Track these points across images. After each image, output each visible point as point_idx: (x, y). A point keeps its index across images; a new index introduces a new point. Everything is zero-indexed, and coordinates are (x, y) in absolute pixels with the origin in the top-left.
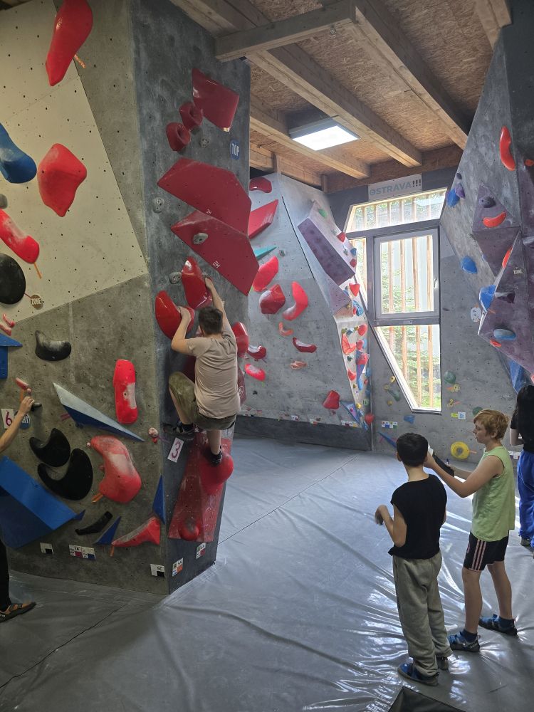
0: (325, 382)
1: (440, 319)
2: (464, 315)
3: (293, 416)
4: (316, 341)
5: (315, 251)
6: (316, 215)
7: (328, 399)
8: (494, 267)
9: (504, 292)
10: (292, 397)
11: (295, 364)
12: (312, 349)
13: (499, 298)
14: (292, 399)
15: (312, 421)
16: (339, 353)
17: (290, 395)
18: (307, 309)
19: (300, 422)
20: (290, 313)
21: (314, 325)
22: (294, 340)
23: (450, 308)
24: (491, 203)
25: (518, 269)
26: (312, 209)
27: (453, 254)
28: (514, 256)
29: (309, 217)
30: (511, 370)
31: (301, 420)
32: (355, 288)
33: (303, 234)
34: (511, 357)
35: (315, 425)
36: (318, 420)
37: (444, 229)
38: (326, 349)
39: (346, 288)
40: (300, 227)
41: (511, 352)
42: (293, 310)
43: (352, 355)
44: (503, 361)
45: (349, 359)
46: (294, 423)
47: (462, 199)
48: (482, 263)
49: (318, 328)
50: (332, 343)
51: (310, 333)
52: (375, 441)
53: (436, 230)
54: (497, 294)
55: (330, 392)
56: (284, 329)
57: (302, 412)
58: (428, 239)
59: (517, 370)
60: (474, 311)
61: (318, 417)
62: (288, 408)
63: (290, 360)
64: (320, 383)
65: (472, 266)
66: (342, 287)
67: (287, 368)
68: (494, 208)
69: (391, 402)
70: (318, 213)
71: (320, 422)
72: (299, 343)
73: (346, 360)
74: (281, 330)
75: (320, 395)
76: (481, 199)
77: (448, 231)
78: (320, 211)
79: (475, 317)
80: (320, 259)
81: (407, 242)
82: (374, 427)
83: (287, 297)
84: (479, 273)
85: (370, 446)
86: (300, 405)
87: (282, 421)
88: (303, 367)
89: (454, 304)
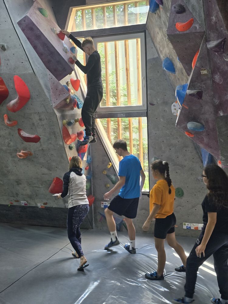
0: (49, 169)
1: (147, 112)
2: (166, 109)
3: (22, 202)
4: (40, 132)
5: (35, 47)
6: (36, 13)
7: (53, 185)
8: (187, 67)
9: (195, 89)
10: (20, 184)
11: (21, 154)
12: (36, 140)
13: (190, 95)
14: (20, 186)
15: (39, 205)
16: (61, 143)
17: (18, 182)
18: (30, 102)
19: (30, 207)
20: (14, 105)
21: (37, 117)
22: (19, 130)
23: (155, 103)
24: (182, 10)
25: (205, 70)
26: (32, 8)
27: (157, 55)
28: (201, 58)
29: (28, 15)
30: (203, 156)
31: (28, 205)
32: (76, 84)
33: (23, 30)
34: (201, 146)
35: (42, 209)
36: (46, 204)
37: (149, 34)
38: (48, 140)
39: (67, 83)
40: (19, 23)
41: (202, 141)
42: (16, 103)
43: (73, 145)
44: (197, 148)
45: (70, 148)
46: (24, 208)
47: (161, 6)
48: (178, 64)
49: (40, 120)
50: (54, 133)
51: (33, 124)
52: (96, 220)
53: (143, 34)
54: (188, 92)
55: (54, 179)
56: (9, 120)
57: (30, 197)
58: (137, 42)
59: (207, 157)
60: (174, 106)
61: (45, 201)
62: (17, 194)
63: (16, 151)
64: (45, 170)
65: (171, 67)
66: (63, 82)
67: (13, 157)
68: (184, 14)
69: (109, 185)
70: (38, 12)
71: (48, 206)
72: (25, 134)
73: (67, 149)
74: (6, 121)
75: (46, 182)
76: (174, 6)
77: (152, 35)
78: (40, 10)
79: (175, 111)
80: (40, 55)
81: (120, 44)
82: (95, 208)
83: (10, 90)
84: (177, 73)
85: (92, 225)
86: (28, 191)
87: (13, 207)
88: (28, 157)
89: (158, 99)
